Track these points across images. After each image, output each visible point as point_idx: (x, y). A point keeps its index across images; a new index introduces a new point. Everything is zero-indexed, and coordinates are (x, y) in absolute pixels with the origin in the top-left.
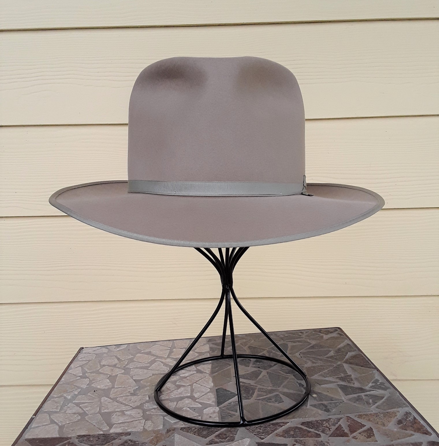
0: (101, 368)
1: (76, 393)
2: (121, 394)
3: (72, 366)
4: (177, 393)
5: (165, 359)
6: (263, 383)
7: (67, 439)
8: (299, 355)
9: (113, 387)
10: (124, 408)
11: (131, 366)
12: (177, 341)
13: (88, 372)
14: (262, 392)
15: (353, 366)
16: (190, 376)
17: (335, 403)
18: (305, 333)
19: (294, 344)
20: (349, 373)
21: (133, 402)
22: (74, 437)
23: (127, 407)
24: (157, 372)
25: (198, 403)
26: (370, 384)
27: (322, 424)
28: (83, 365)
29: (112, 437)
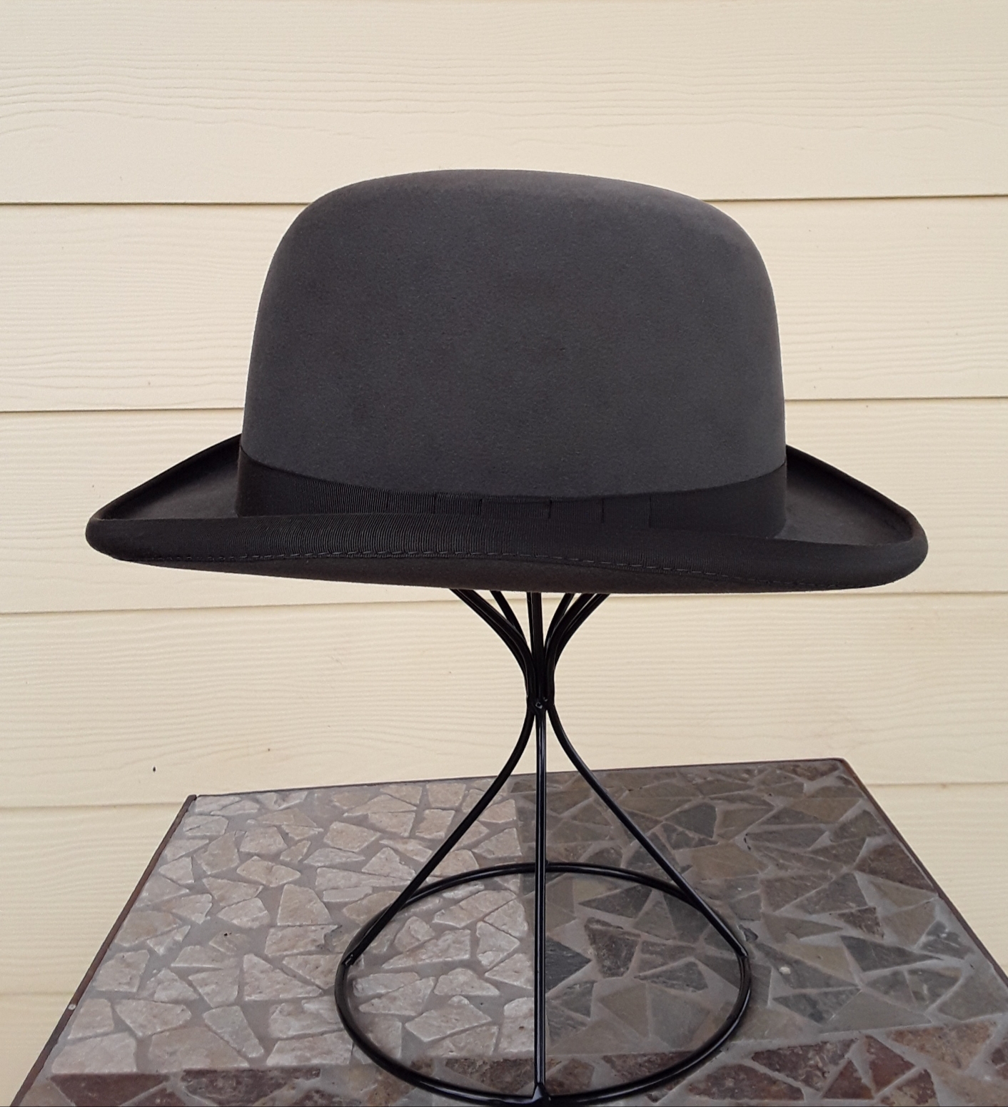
0: (242, 861)
1: (179, 938)
2: (293, 947)
3: (168, 852)
4: (435, 949)
5: (405, 840)
6: (653, 926)
7: (159, 1079)
8: (743, 840)
9: (272, 925)
10: (300, 991)
11: (317, 860)
12: (435, 786)
13: (209, 873)
14: (652, 953)
15: (880, 880)
16: (470, 899)
17: (837, 994)
18: (756, 772)
19: (733, 807)
20: (871, 904)
21: (323, 972)
22: (175, 1075)
23: (309, 988)
24: (382, 882)
25: (488, 985)
26: (924, 939)
27: (806, 1059)
28: (195, 851)
29: (272, 1079)
